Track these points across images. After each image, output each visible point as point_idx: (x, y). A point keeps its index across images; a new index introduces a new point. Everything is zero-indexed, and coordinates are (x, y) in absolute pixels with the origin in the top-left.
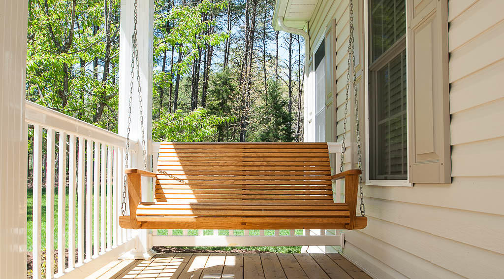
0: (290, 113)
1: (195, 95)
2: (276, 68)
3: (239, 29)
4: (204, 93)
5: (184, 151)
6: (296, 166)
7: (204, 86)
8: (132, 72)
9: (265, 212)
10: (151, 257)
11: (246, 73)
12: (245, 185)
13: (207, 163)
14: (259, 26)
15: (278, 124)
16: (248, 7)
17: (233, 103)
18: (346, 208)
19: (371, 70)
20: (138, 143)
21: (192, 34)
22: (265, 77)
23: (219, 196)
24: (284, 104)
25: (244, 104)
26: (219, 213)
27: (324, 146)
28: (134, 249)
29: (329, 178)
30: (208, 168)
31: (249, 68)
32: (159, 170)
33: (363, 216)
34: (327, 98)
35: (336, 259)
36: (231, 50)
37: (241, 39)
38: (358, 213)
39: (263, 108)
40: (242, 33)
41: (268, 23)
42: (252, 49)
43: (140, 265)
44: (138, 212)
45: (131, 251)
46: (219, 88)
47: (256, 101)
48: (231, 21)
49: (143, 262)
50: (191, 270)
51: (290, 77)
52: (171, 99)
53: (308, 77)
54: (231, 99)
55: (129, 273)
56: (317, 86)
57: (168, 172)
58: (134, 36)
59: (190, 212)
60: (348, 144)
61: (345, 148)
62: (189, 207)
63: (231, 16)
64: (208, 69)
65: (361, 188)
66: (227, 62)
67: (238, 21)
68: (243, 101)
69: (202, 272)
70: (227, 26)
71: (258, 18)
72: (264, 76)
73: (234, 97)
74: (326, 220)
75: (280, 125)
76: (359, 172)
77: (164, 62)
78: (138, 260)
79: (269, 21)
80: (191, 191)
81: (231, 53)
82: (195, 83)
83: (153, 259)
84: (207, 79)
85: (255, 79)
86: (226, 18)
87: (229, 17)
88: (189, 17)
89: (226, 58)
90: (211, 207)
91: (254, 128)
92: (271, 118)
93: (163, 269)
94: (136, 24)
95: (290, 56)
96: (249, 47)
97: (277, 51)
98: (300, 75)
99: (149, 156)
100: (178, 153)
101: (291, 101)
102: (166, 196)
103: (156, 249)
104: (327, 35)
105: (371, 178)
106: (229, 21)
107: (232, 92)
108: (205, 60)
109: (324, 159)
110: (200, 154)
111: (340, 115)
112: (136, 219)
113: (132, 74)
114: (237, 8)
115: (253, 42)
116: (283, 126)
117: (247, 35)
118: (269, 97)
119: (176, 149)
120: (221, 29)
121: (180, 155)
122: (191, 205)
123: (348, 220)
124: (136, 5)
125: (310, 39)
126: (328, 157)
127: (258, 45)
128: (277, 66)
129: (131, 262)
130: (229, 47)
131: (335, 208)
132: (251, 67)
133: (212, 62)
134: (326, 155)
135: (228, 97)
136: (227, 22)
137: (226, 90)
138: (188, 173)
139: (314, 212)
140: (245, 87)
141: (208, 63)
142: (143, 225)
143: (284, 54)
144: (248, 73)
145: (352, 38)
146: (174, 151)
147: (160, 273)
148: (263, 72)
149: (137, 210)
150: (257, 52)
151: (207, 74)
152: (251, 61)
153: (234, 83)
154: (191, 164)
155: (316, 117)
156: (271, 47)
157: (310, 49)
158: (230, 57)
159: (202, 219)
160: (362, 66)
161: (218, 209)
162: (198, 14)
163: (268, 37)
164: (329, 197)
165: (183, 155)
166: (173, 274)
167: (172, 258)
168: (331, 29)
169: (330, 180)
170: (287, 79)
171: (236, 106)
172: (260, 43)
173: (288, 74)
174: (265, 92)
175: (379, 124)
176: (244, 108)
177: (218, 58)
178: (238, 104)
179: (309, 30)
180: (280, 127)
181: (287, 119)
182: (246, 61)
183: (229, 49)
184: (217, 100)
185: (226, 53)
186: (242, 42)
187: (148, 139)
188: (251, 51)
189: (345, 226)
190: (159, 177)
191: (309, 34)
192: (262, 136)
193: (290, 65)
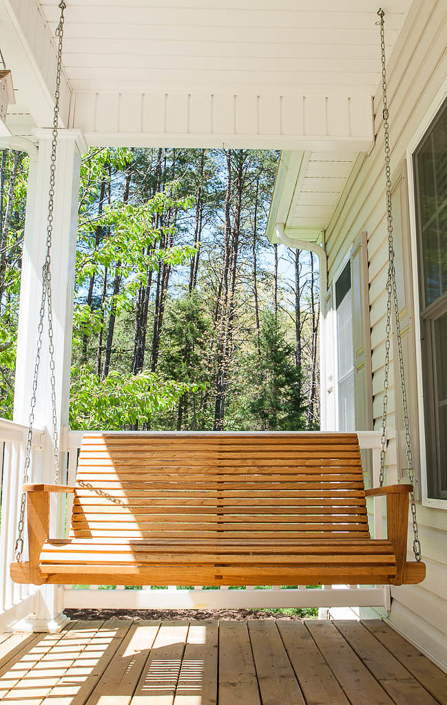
0: (299, 367)
1: (140, 337)
2: (274, 293)
3: (214, 230)
4: (156, 333)
5: (122, 448)
6: (307, 474)
7: (156, 323)
8: (41, 324)
9: (255, 556)
10: (60, 627)
11: (226, 301)
12: (222, 506)
13: (159, 469)
14: (247, 226)
15: (278, 384)
16: (229, 198)
17: (204, 349)
18: (389, 549)
19: (425, 317)
20: (45, 433)
21: (137, 248)
22: (257, 307)
23: (179, 525)
24: (289, 350)
25: (222, 352)
26: (178, 559)
27: (352, 440)
28: (31, 615)
29: (361, 492)
30: (161, 478)
31: (230, 294)
32: (79, 481)
33: (418, 561)
34: (357, 355)
35: (377, 630)
36: (200, 262)
37: (217, 246)
38: (410, 558)
39: (253, 358)
40: (219, 237)
41: (261, 220)
42: (235, 262)
43: (42, 643)
44: (44, 556)
45: (27, 617)
46: (181, 326)
47: (243, 346)
48: (202, 217)
49: (48, 637)
50: (129, 652)
51: (298, 308)
52: (101, 344)
53: (325, 317)
54: (200, 343)
55: (23, 659)
56: (340, 335)
57: (95, 485)
58: (47, 267)
59: (130, 558)
60: (391, 433)
61: (388, 441)
62: (128, 548)
63: (201, 211)
64: (162, 294)
65: (413, 514)
66: (195, 284)
67: (212, 218)
68: (220, 348)
69: (148, 656)
70: (195, 225)
71: (244, 213)
72: (254, 304)
73: (205, 340)
74: (356, 571)
75: (282, 386)
76: (409, 488)
77: (92, 282)
78: (39, 634)
79: (262, 217)
80: (131, 518)
81: (202, 268)
82: (142, 317)
83: (64, 632)
84: (162, 310)
85: (240, 310)
86: (193, 212)
87: (198, 212)
88: (132, 222)
89: (193, 276)
90: (163, 549)
91: (239, 391)
92: (268, 375)
93: (81, 652)
94: (49, 247)
95: (297, 275)
96: (231, 260)
97: (276, 266)
98: (313, 305)
99: (62, 453)
100: (111, 452)
101: (299, 345)
102: (91, 525)
103: (69, 612)
104: (354, 255)
105: (430, 496)
106: (200, 217)
107: (203, 332)
108: (159, 279)
109: (352, 462)
110: (148, 455)
111: (378, 385)
112: (38, 568)
113: (41, 326)
114: (211, 199)
115: (236, 252)
116: (286, 387)
117: (227, 239)
118: (264, 341)
119: (108, 445)
120: (186, 230)
121: (115, 455)
122: (132, 544)
123: (393, 571)
124: (50, 218)
125: (327, 257)
126: (359, 459)
127: (245, 256)
128: (276, 289)
129: (25, 637)
130: (198, 258)
131: (370, 549)
132: (233, 290)
133: (170, 283)
134: (354, 455)
135: (195, 340)
136: (194, 219)
137: (192, 331)
138: (128, 485)
139: (335, 556)
140: (223, 324)
141: (163, 284)
142: (49, 578)
143: (286, 271)
144: (229, 302)
145: (392, 269)
146: (104, 448)
147: (75, 660)
148: (254, 299)
149: (42, 554)
150: (243, 267)
151: (162, 302)
152: (234, 281)
153: (206, 317)
154: (133, 471)
155: (340, 384)
156: (265, 258)
157: (328, 273)
158: (199, 275)
159: (149, 570)
160: (410, 310)
161: (175, 552)
162: (148, 216)
163: (262, 242)
164: (362, 527)
165: (120, 455)
166: (98, 660)
167: (97, 630)
168: (359, 247)
169: (364, 498)
170: (292, 309)
171: (208, 355)
172: (248, 252)
173: (294, 302)
174: (256, 333)
175: (441, 405)
176: (221, 358)
177: (179, 278)
178: (212, 352)
179: (326, 244)
180: (282, 390)
181: (293, 377)
182: (226, 282)
183: (197, 261)
184: (178, 345)
185: (192, 269)
186: (218, 250)
187: (63, 425)
188: (233, 266)
189: (389, 579)
190: (79, 493)
191: (325, 251)
192: (252, 405)
193: (298, 289)
